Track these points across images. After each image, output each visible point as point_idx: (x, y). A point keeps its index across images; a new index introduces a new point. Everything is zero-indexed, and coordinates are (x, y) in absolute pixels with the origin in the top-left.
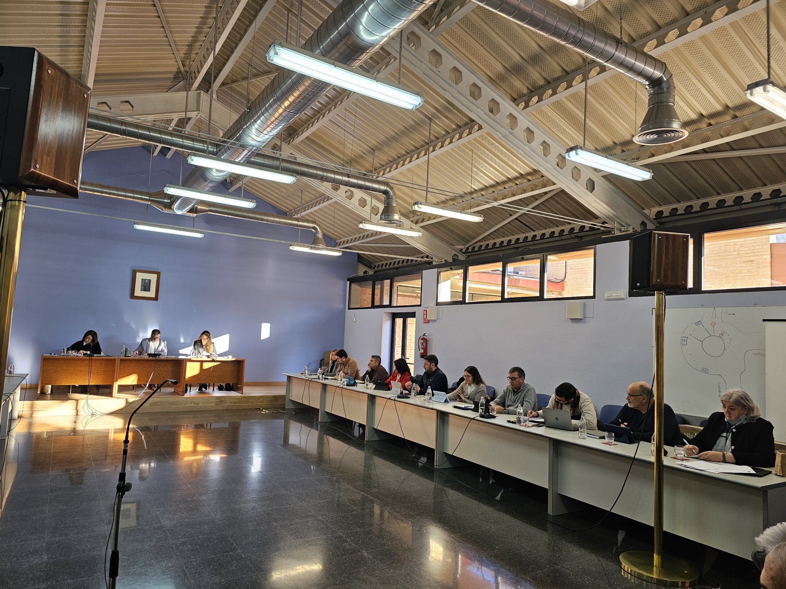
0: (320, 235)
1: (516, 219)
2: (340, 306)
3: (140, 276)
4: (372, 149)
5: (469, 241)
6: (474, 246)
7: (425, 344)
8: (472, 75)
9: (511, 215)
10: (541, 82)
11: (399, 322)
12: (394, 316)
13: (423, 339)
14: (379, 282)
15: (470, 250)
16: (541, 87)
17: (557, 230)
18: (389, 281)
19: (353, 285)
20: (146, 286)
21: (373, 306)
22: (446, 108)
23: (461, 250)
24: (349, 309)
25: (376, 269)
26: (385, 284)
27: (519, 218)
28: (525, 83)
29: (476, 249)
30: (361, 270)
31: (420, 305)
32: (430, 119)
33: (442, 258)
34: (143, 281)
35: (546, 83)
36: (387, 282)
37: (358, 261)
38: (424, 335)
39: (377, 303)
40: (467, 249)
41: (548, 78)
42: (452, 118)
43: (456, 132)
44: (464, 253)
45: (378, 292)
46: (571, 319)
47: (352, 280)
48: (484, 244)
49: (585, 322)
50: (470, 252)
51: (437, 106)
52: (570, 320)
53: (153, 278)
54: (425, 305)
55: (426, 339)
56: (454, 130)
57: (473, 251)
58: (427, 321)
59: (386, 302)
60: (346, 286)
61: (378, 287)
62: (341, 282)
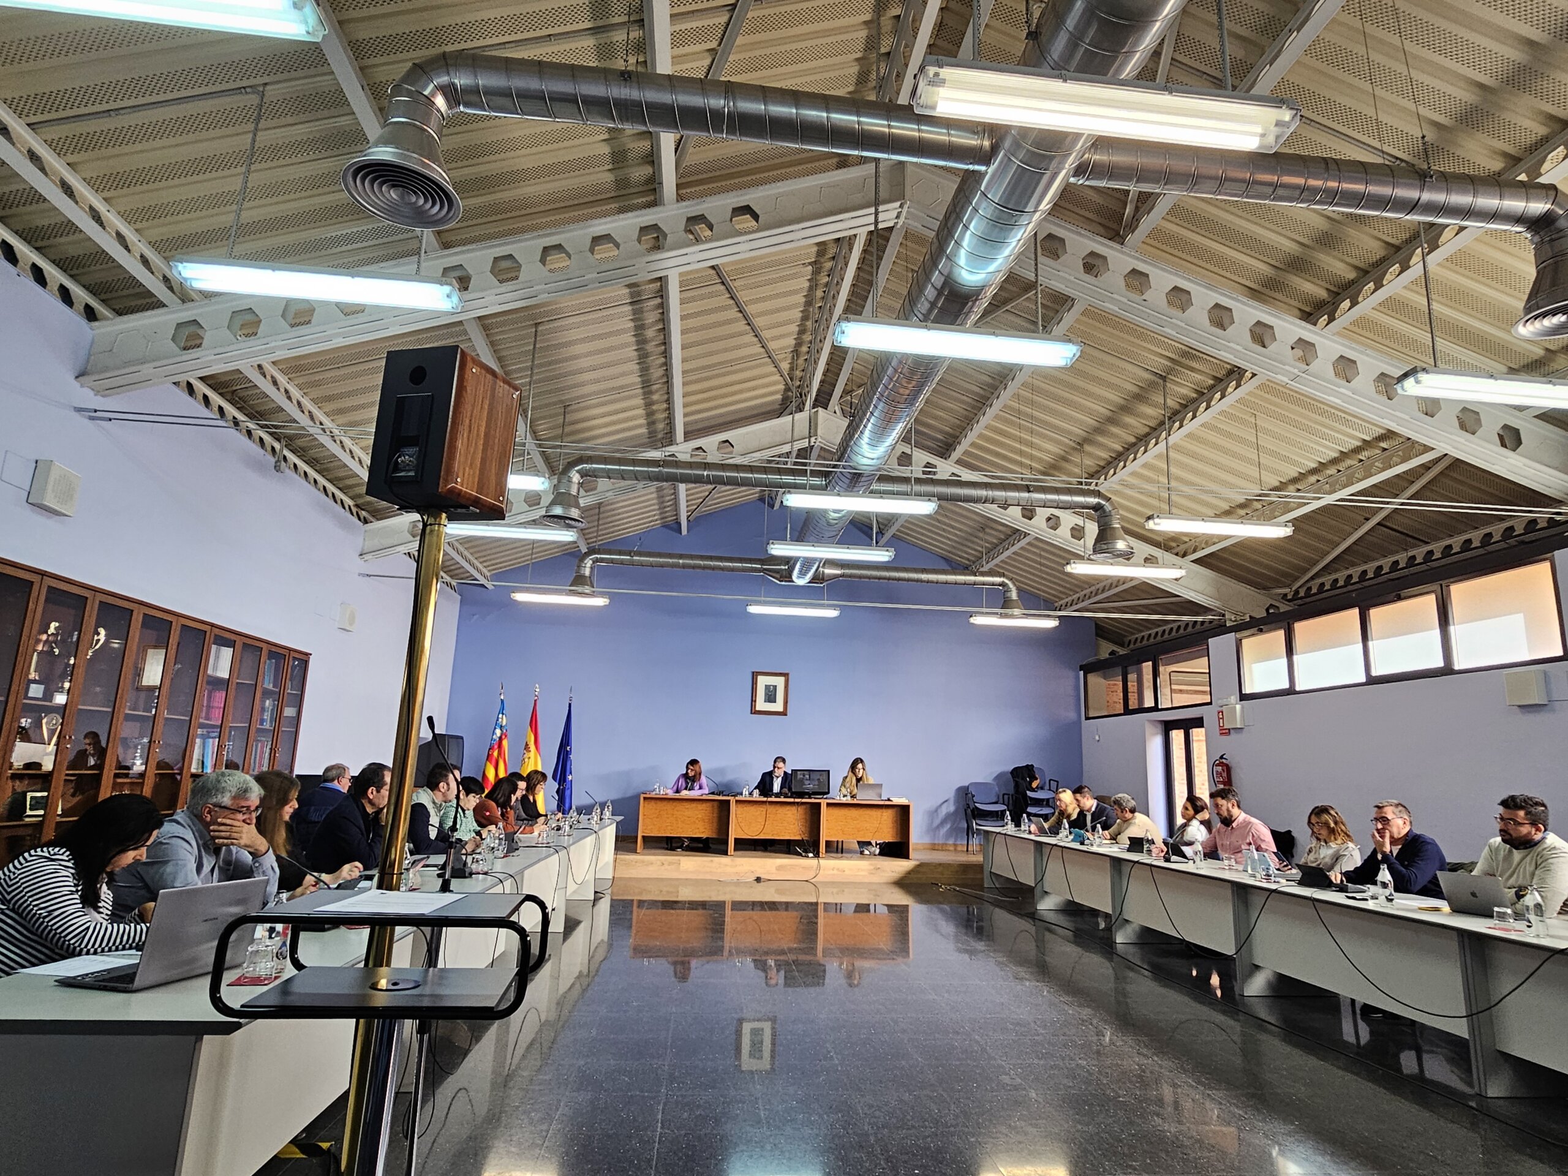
0: (1014, 595)
1: (1379, 524)
2: (1072, 715)
3: (763, 681)
4: (1079, 444)
5: (1297, 579)
6: (1309, 585)
7: (1225, 775)
8: (1209, 292)
9: (1367, 519)
10: (1351, 275)
11: (1177, 736)
12: (1168, 727)
13: (1221, 764)
14: (1134, 667)
15: (1302, 594)
16: (1352, 282)
17: (1476, 536)
18: (1150, 663)
19: (1090, 677)
20: (771, 697)
21: (1128, 711)
22: (1184, 354)
23: (1285, 595)
24: (1087, 718)
25: (1132, 646)
26: (1145, 671)
27: (1384, 523)
28: (1320, 282)
29: (1314, 591)
30: (1105, 649)
31: (1210, 703)
32: (1164, 378)
33: (1245, 614)
34: (767, 687)
35: (1361, 274)
36: (1148, 666)
37: (1097, 635)
38: (1222, 757)
39: (1133, 704)
40: (1297, 592)
41: (1362, 265)
42: (1201, 368)
43: (1215, 390)
44: (1289, 601)
45: (1132, 686)
46: (1519, 706)
47: (1087, 669)
48: (1328, 580)
49: (1554, 711)
50: (1301, 598)
51: (1170, 355)
52: (1517, 710)
53: (779, 682)
54: (1220, 702)
55: (1227, 766)
56: (1212, 387)
57: (1308, 593)
58: (1226, 732)
59: (1149, 702)
60: (1078, 678)
61: (1132, 677)
62: (1071, 674)
